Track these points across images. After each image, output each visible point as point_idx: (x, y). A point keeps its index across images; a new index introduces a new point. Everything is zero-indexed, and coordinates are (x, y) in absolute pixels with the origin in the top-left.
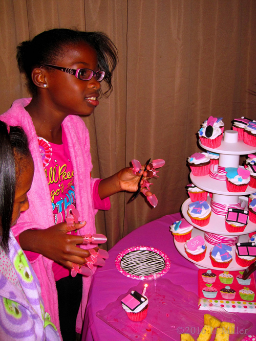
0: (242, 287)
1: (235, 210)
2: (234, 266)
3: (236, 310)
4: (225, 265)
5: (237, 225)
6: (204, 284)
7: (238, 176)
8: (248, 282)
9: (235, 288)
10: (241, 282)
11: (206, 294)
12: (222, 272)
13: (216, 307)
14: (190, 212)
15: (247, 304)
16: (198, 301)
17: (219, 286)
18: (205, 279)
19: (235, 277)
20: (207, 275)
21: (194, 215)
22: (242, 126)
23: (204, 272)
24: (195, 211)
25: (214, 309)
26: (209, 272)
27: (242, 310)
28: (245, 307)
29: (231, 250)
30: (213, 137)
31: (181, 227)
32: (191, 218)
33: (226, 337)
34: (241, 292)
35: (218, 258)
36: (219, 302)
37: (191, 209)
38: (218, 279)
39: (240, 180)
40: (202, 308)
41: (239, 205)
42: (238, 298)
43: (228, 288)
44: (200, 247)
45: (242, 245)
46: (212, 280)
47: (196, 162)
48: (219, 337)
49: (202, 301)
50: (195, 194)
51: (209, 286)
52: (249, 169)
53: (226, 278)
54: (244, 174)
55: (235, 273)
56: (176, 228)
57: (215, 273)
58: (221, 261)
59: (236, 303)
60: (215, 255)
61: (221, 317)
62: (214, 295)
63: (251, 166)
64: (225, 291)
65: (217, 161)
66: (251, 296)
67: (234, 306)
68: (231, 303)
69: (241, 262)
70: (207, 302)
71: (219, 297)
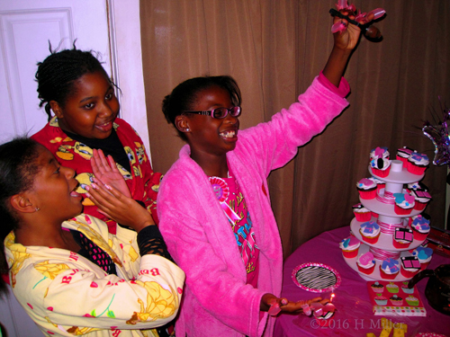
0: (407, 295)
1: (401, 230)
2: (400, 278)
3: (406, 314)
4: (393, 276)
5: (404, 242)
6: (375, 294)
7: (405, 201)
8: (411, 291)
9: (402, 296)
10: (406, 291)
11: (377, 302)
12: (388, 283)
13: (389, 312)
14: (362, 232)
15: (414, 309)
16: (372, 308)
17: (388, 296)
18: (375, 290)
19: (400, 287)
20: (375, 286)
21: (367, 235)
22: (405, 156)
23: (372, 284)
24: (366, 231)
25: (387, 313)
26: (377, 284)
27: (410, 314)
28: (413, 311)
29: (397, 263)
30: (384, 169)
31: (350, 244)
32: (363, 236)
33: (402, 334)
34: (407, 299)
35: (387, 271)
36: (391, 309)
37: (363, 229)
38: (386, 289)
39: (407, 205)
40: (376, 314)
41: (402, 224)
42: (406, 304)
43: (396, 296)
44: (370, 262)
45: (407, 259)
46: (380, 290)
47: (366, 187)
48: (396, 334)
49: (375, 308)
50: (361, 214)
51: (380, 295)
52: (413, 194)
53: (393, 289)
54: (409, 199)
55: (400, 284)
56: (345, 246)
57: (382, 284)
58: (390, 273)
59: (404, 308)
60: (385, 268)
61: (394, 320)
62: (385, 303)
63: (414, 191)
64: (394, 299)
65: (383, 185)
66: (416, 303)
67: (403, 311)
68: (400, 309)
69: (406, 274)
70: (381, 309)
71: (389, 304)
